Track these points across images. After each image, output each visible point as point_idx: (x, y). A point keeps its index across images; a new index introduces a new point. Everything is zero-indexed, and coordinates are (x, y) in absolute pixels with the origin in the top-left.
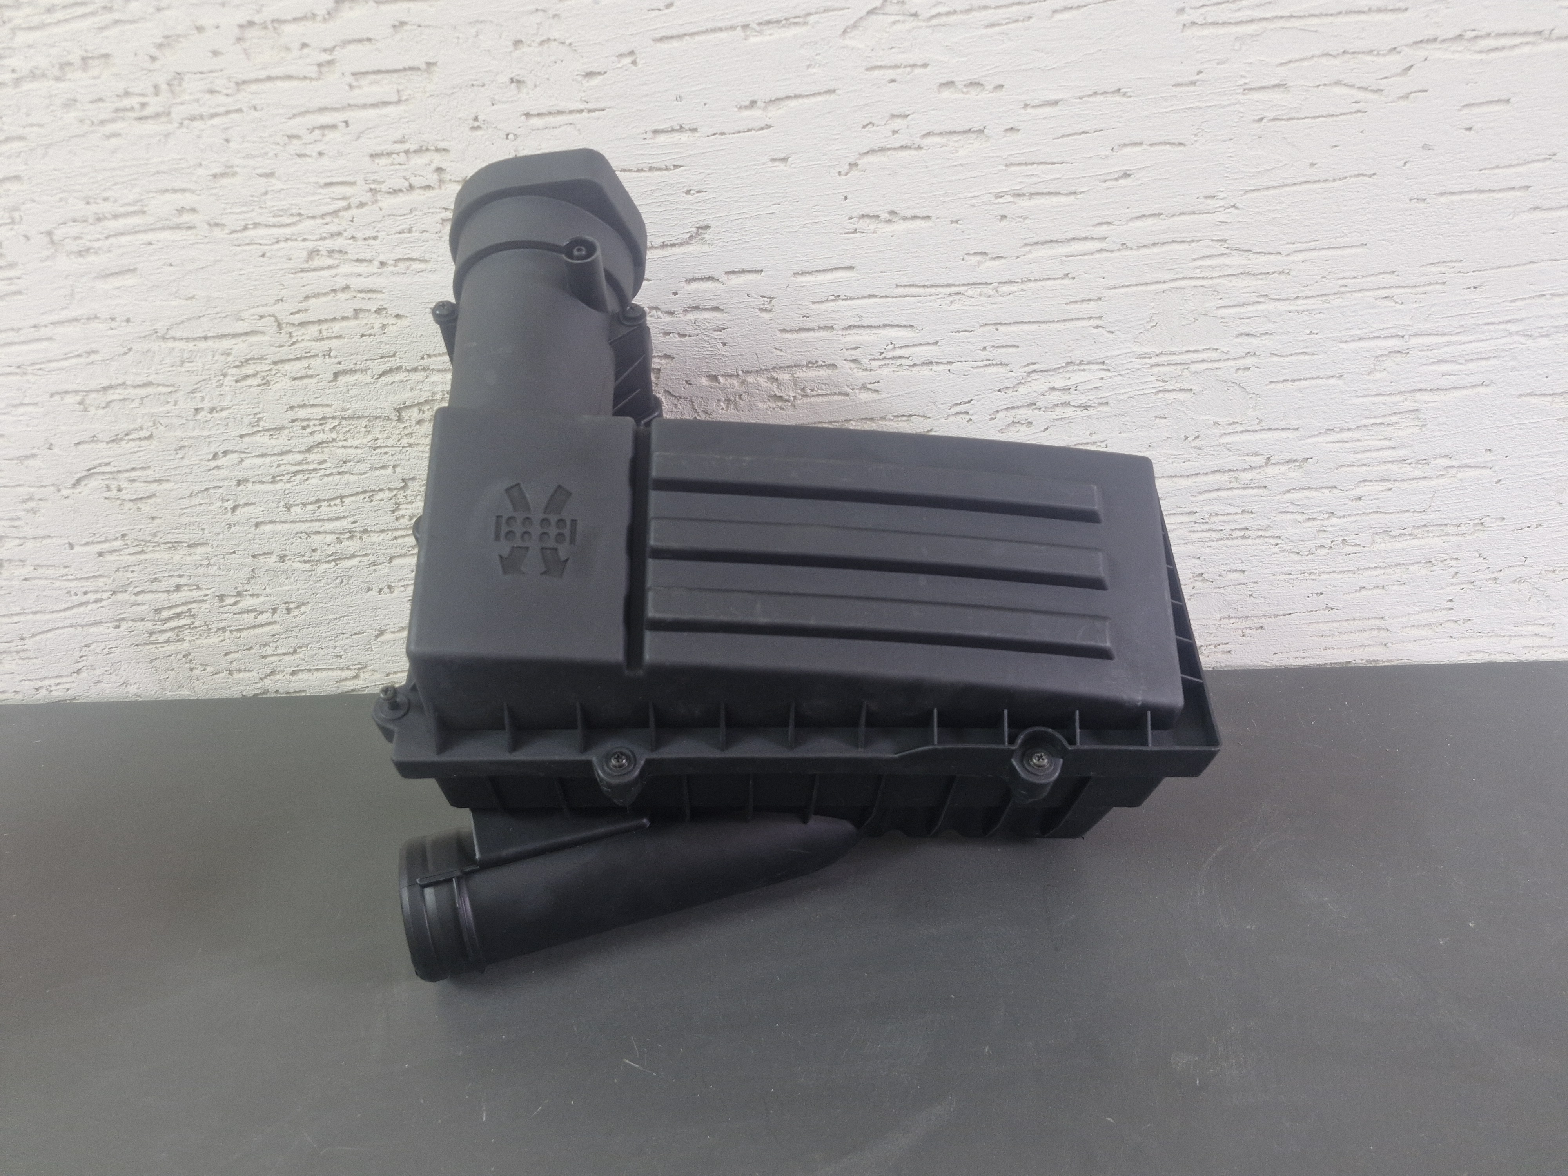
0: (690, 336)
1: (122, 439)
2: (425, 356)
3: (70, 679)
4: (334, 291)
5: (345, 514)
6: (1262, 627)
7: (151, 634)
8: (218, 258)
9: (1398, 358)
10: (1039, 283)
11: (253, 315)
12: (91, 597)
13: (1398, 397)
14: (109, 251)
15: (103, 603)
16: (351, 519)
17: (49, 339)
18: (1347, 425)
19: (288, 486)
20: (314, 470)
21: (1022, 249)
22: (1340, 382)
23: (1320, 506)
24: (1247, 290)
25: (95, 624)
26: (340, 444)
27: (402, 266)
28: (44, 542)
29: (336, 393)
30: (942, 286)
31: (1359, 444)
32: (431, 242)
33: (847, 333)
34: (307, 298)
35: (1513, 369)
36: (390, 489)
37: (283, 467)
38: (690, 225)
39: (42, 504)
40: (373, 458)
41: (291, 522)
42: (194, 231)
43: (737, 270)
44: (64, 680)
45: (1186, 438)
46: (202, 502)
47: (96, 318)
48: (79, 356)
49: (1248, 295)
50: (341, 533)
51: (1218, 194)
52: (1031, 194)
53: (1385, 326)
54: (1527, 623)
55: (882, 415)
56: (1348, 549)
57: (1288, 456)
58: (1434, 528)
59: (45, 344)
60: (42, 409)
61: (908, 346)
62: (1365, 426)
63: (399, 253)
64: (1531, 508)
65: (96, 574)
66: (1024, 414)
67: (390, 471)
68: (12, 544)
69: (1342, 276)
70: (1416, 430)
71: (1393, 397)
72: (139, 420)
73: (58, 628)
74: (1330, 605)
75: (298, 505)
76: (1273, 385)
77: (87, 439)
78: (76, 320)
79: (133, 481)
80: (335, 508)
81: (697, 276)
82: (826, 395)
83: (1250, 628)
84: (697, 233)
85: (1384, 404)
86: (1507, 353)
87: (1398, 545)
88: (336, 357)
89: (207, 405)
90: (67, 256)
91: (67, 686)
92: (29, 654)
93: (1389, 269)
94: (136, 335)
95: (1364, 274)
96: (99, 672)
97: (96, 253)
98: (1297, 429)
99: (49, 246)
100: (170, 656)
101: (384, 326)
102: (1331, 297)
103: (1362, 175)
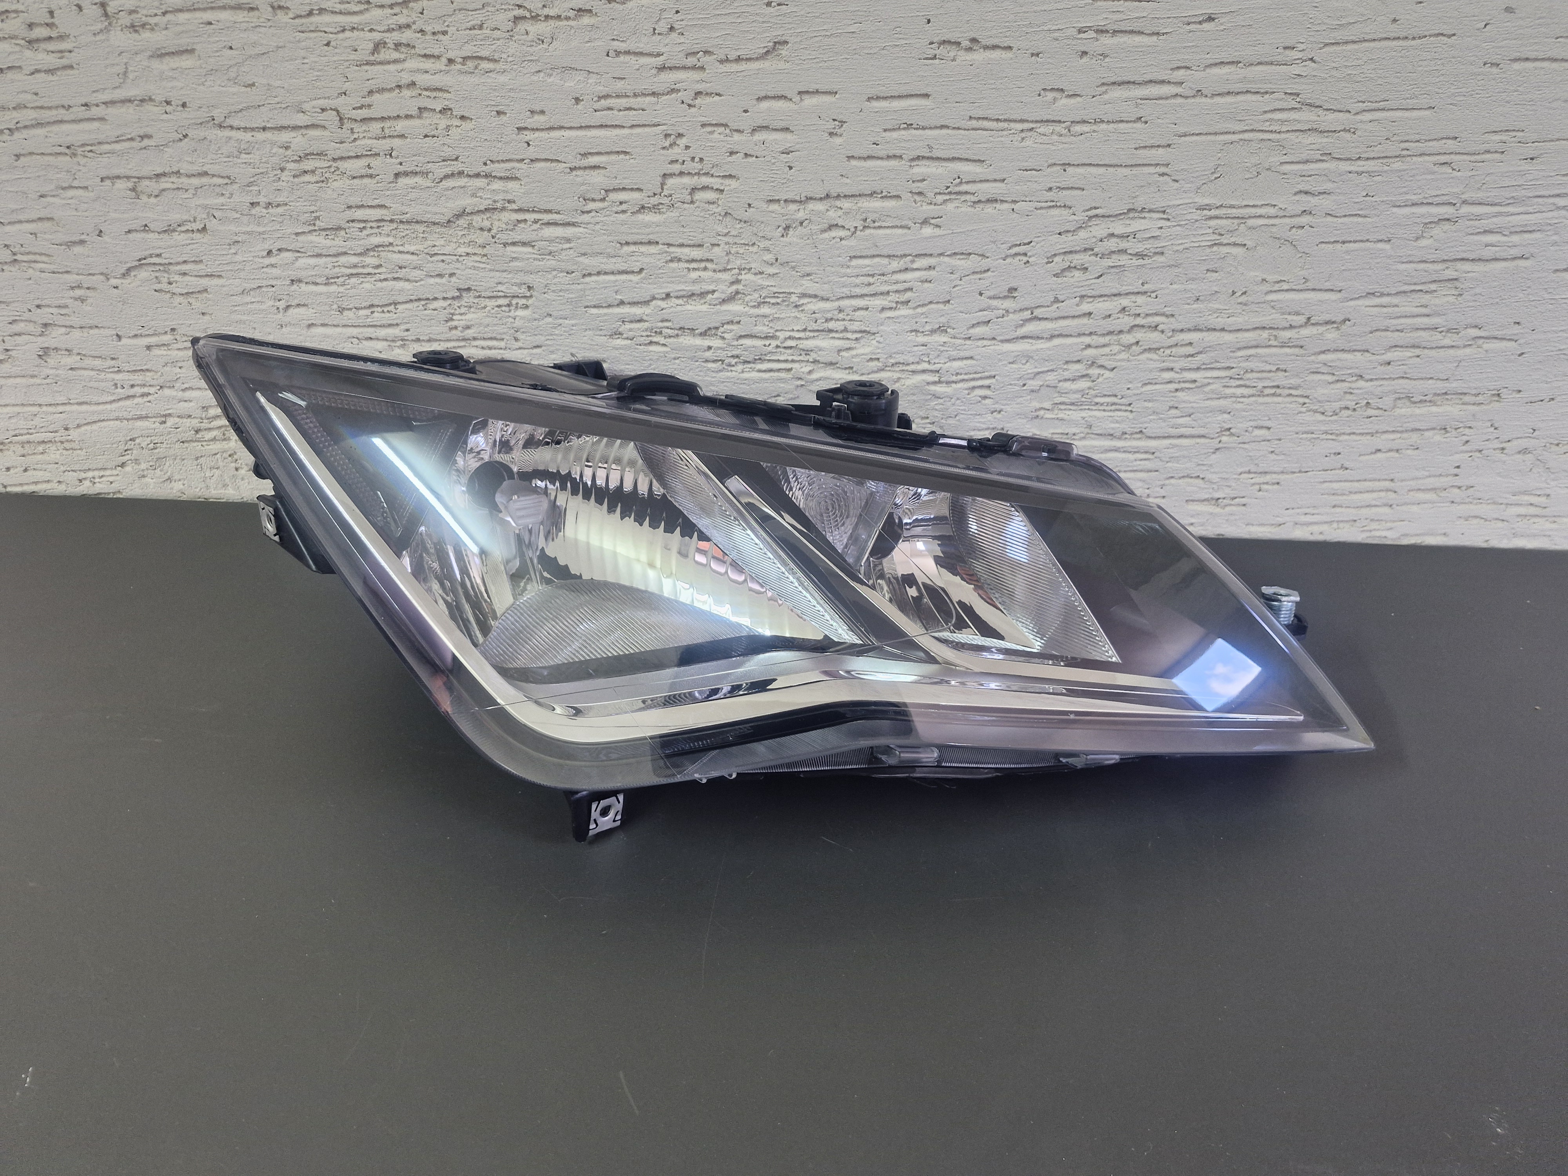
0: (757, 157)
1: (174, 230)
2: (488, 162)
3: (115, 472)
4: (399, 87)
5: (399, 321)
6: (1278, 483)
7: (197, 432)
8: (281, 44)
9: (1447, 226)
10: (1112, 125)
11: (314, 107)
12: (138, 390)
13: (1440, 264)
14: (166, 28)
15: (150, 398)
16: (403, 327)
17: (102, 119)
18: (1388, 290)
19: (341, 289)
20: (369, 274)
21: (1099, 89)
22: (1387, 246)
23: (1351, 368)
24: (1312, 147)
25: (141, 418)
26: (396, 249)
27: (470, 64)
28: (92, 332)
29: (395, 195)
30: (1015, 121)
31: (1396, 309)
32: (501, 41)
33: (915, 163)
34: (371, 92)
35: (1555, 243)
36: (444, 299)
37: (337, 270)
38: (768, 39)
39: (89, 293)
40: (428, 265)
41: (343, 326)
42: (256, 13)
43: (811, 90)
44: (108, 473)
45: (1234, 293)
46: (253, 300)
47: (151, 99)
48: (132, 139)
49: (1312, 152)
50: (393, 341)
51: (1298, 45)
52: (1115, 31)
53: (1439, 193)
54: (1525, 493)
55: (942, 251)
56: (1370, 412)
57: (1327, 317)
58: (1453, 396)
59: (96, 125)
60: (91, 194)
61: (974, 182)
62: (1405, 292)
63: (468, 51)
64: (1547, 383)
65: (144, 368)
66: (1078, 259)
67: (444, 280)
68: (60, 332)
69: (1406, 139)
70: (1451, 299)
71: (1436, 265)
72: (193, 212)
73: (104, 420)
74: (1345, 465)
75: (351, 309)
76: (1323, 245)
77: (138, 229)
78: (130, 101)
79: (185, 274)
80: (387, 315)
81: (769, 94)
82: (888, 227)
83: (1267, 483)
84: (774, 49)
85: (1426, 271)
86: (1550, 228)
87: (1418, 411)
88: (397, 157)
89: (262, 199)
90: (122, 30)
91: (111, 479)
92: (73, 445)
93: (1452, 135)
94: (193, 121)
95: (1427, 138)
96: (143, 466)
97: (152, 29)
98: (1340, 291)
99: (103, 19)
100: (216, 454)
101: (448, 128)
102: (1391, 160)
103: (1442, 34)
